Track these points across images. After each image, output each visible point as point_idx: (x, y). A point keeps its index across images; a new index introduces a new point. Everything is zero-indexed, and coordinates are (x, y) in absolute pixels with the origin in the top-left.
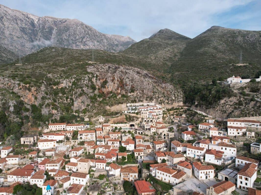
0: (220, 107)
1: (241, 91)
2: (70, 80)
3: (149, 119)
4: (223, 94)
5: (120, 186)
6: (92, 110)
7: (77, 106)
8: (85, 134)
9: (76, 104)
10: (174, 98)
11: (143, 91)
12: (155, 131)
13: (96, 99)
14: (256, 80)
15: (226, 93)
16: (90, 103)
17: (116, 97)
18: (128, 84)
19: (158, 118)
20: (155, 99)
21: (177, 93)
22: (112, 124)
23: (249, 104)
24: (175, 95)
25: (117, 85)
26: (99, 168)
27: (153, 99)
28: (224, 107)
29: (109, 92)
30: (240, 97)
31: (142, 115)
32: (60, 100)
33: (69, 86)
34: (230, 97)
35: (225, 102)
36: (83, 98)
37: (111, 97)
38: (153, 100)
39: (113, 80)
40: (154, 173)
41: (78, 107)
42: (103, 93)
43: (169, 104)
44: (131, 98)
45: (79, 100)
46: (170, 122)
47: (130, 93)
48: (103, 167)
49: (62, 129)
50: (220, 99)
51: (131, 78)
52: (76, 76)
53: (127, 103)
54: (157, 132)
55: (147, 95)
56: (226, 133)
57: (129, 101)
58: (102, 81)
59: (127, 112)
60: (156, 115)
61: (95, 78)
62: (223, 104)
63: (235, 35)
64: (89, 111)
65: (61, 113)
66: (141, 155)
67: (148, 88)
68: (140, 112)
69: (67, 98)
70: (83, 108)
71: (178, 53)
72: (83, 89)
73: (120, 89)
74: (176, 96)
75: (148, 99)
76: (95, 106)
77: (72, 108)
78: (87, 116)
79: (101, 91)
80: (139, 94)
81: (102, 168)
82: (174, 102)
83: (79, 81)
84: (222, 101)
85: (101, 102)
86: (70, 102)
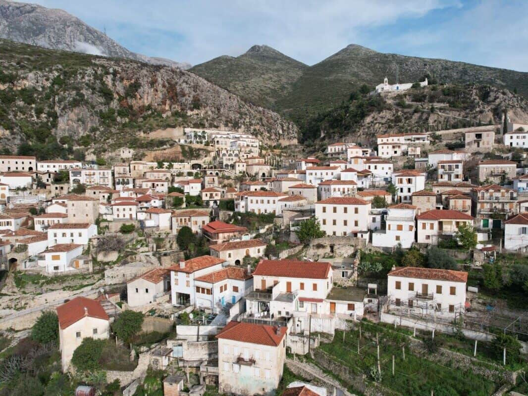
0: (364, 129)
1: (397, 101)
2: (45, 74)
3: (232, 152)
4: (370, 108)
5: (170, 242)
6: (105, 140)
7: (67, 127)
8: (88, 172)
9: (62, 123)
10: (281, 132)
11: (219, 110)
12: (245, 170)
13: (115, 120)
14: (420, 84)
15: (374, 106)
16: (100, 125)
17: (160, 115)
18: (187, 92)
19: (250, 152)
20: (243, 126)
21: (287, 124)
22: (152, 162)
23: (411, 118)
24: (282, 126)
25: (163, 95)
26: (121, 217)
27: (240, 125)
28: (372, 128)
29: (144, 106)
30: (397, 111)
31: (217, 146)
32: (19, 114)
33: (43, 88)
34: (380, 111)
35: (372, 120)
36: (82, 111)
37: (149, 116)
38: (240, 127)
39: (153, 83)
40: (243, 207)
41: (69, 130)
42: (131, 107)
43: (272, 140)
44: (194, 119)
45: (72, 115)
46: (275, 163)
47: (192, 110)
48: (131, 215)
49: (27, 169)
50: (363, 116)
51: (192, 84)
52: (63, 66)
53: (184, 127)
54: (249, 173)
55: (227, 118)
56: (376, 152)
57: (189, 124)
58: (126, 83)
59: (186, 141)
60: (245, 145)
61: (110, 77)
62: (369, 124)
63: (386, 59)
64: (95, 141)
65: (22, 140)
66: (216, 198)
67: (228, 105)
68: (213, 141)
69: (39, 112)
70: (82, 133)
71: (287, 84)
72: (81, 91)
73: (168, 102)
74: (285, 128)
75: (230, 125)
76: (111, 132)
77: (53, 133)
78: (93, 150)
79: (125, 105)
80: (210, 113)
81: (128, 217)
82: (282, 137)
83: (70, 76)
84: (368, 119)
85: (124, 125)
86: (48, 121)
